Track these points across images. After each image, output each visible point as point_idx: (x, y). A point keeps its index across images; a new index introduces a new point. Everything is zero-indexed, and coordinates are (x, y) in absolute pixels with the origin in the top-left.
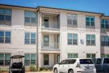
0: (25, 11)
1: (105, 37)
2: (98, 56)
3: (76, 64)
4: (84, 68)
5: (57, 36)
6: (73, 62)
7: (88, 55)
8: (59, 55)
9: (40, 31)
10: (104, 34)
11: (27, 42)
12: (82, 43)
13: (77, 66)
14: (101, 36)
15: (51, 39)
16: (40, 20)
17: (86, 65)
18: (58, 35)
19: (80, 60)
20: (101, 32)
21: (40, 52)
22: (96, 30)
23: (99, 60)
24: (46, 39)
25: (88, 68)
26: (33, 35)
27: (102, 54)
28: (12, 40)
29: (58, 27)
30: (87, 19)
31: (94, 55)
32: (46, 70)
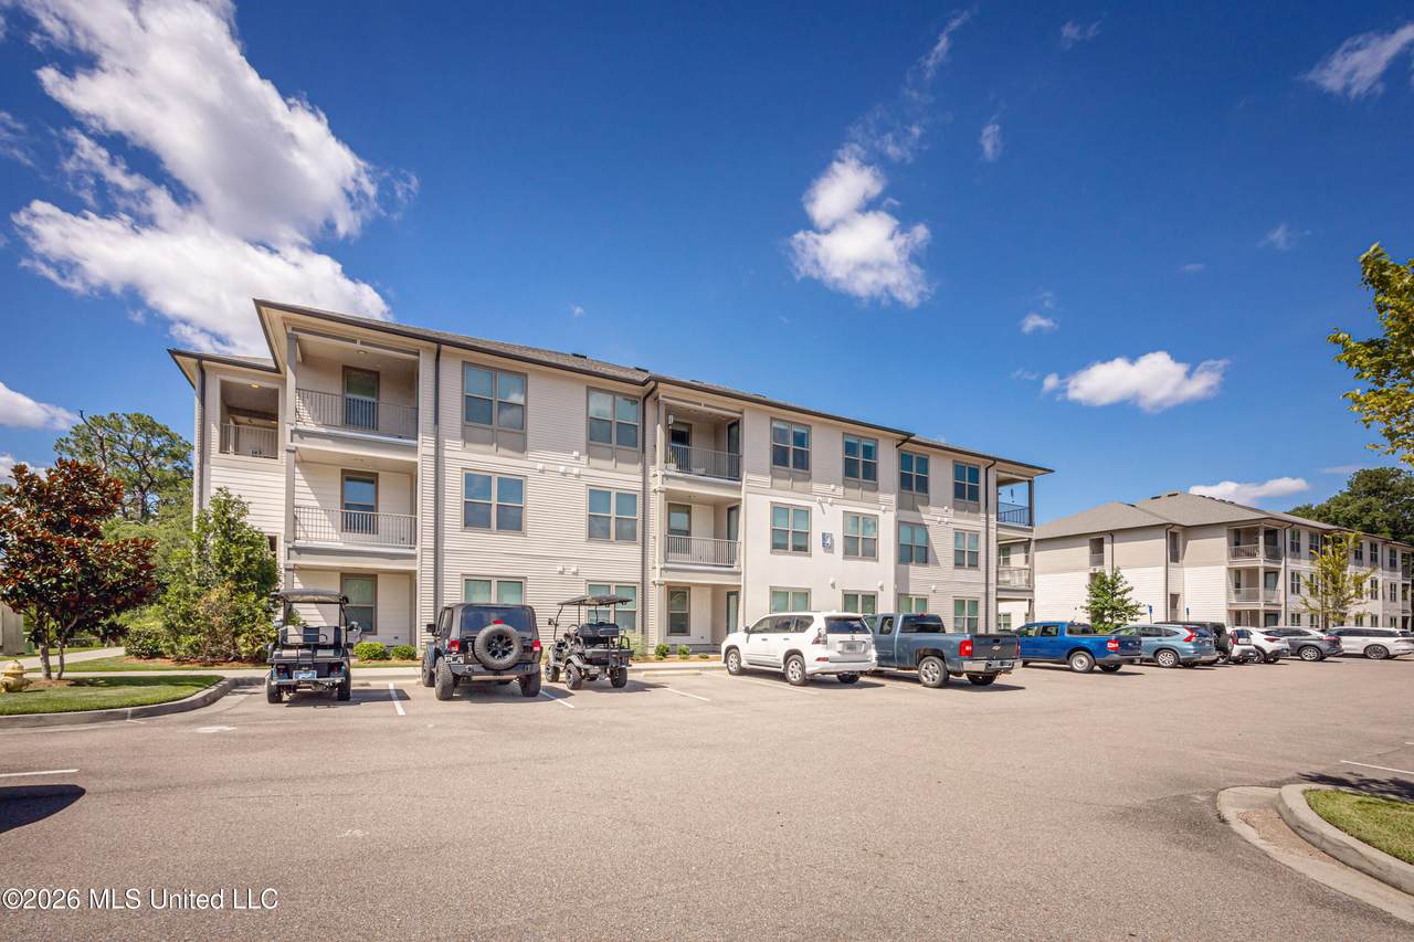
0: (590, 389)
1: (913, 526)
2: (886, 606)
3: (812, 632)
4: (839, 647)
5: (727, 514)
6: (802, 624)
7: (850, 599)
8: (733, 593)
9: (656, 484)
10: (909, 516)
11: (598, 529)
12: (828, 546)
13: (817, 642)
14: (900, 523)
15: (701, 523)
16: (659, 436)
17: (847, 637)
18: (733, 509)
19: (828, 619)
20: (901, 506)
21: (655, 576)
22: (882, 497)
23: (888, 619)
24: (680, 520)
25: (851, 646)
26: (627, 499)
27: (902, 597)
28: (529, 517)
29: (734, 473)
30: (850, 448)
31: (870, 599)
32: (684, 654)
